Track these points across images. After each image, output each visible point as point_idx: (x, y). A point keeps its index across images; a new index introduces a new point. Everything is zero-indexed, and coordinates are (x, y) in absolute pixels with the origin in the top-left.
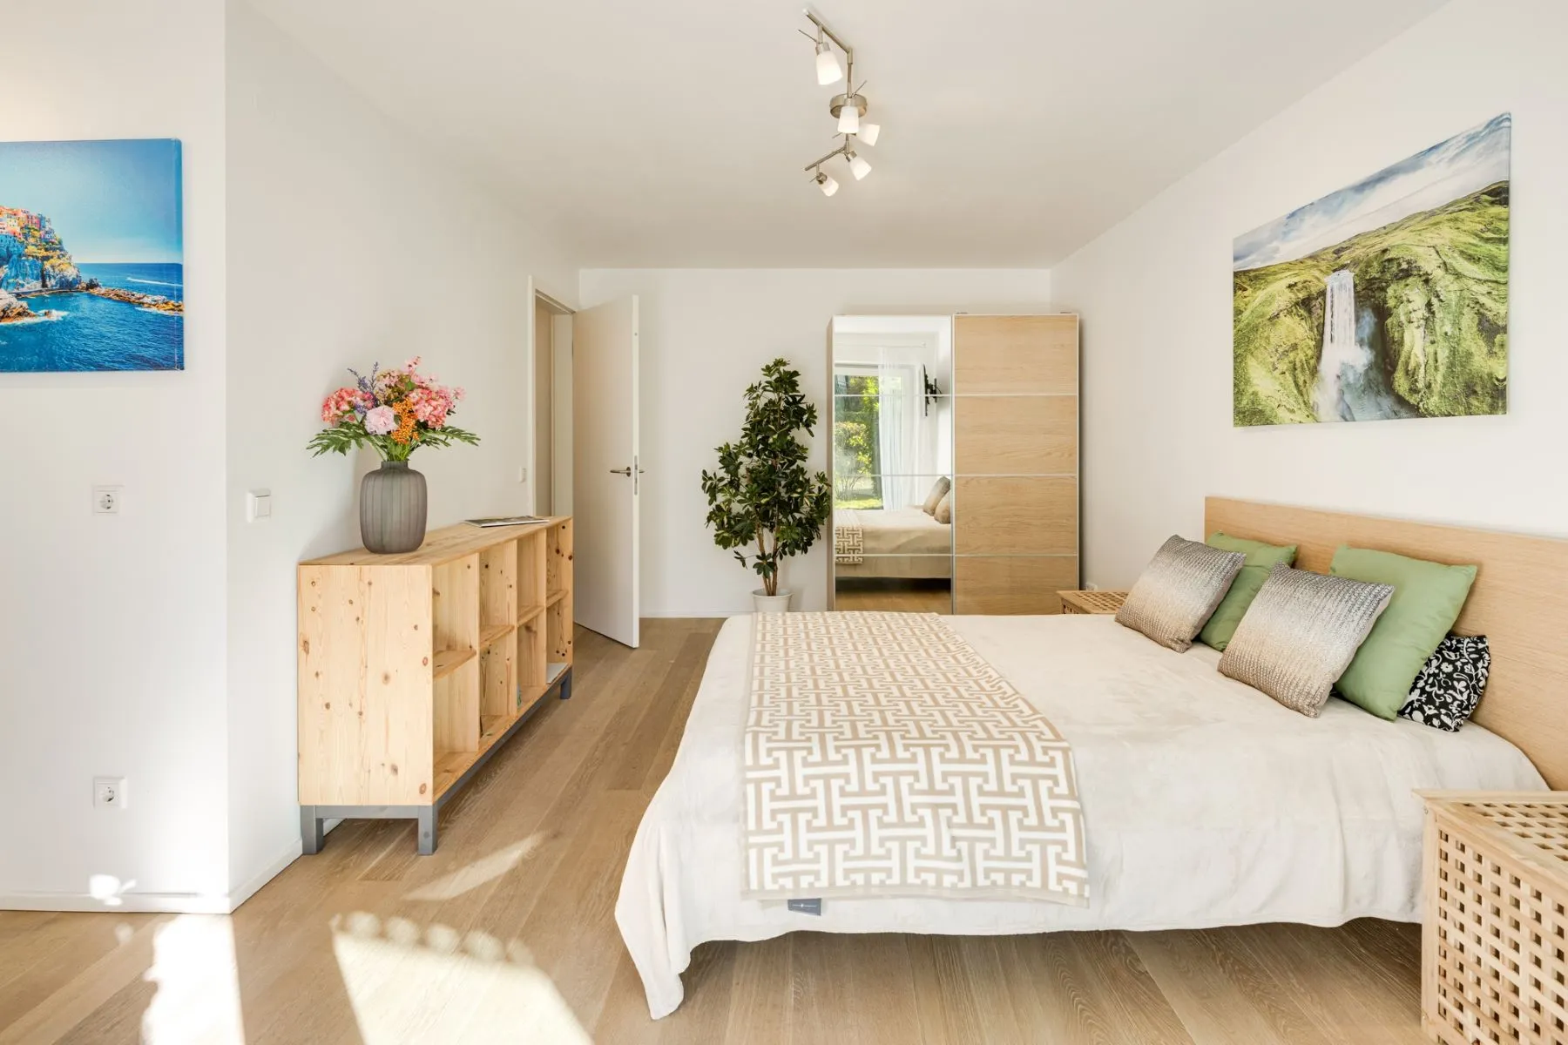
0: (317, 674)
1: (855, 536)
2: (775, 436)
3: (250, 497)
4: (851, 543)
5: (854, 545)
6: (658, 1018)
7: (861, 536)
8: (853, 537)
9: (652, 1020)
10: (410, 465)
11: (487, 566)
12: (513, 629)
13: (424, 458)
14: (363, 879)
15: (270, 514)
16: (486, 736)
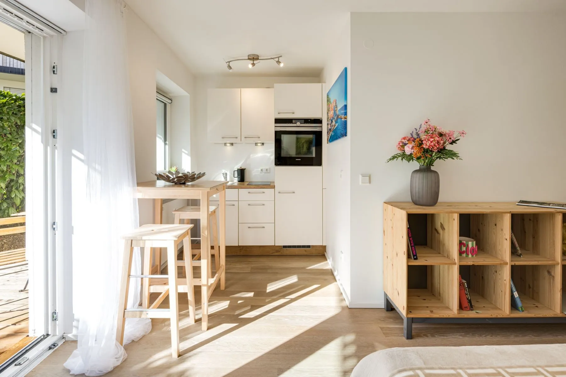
0: (386, 244)
3: (360, 176)
10: (432, 168)
11: (496, 225)
12: (507, 264)
13: (439, 165)
14: (380, 327)
15: (370, 182)
16: (474, 312)
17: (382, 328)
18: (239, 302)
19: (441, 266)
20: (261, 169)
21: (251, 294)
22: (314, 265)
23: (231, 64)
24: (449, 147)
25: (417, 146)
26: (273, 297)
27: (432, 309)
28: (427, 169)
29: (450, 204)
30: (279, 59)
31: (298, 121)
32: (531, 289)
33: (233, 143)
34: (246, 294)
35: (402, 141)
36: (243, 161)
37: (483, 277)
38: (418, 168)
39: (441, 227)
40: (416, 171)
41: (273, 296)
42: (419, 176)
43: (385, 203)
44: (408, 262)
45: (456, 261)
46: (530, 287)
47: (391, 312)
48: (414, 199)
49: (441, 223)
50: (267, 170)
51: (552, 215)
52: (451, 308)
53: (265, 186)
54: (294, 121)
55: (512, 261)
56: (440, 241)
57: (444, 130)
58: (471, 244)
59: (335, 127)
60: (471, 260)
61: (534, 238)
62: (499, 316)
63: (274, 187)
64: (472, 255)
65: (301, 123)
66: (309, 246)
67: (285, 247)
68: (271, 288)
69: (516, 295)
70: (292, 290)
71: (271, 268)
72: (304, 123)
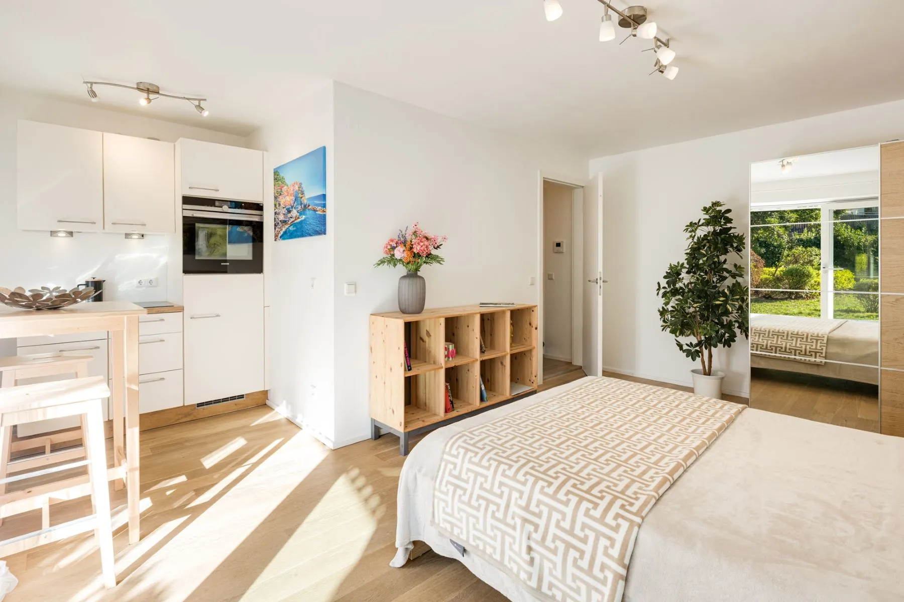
0: (374, 362)
1: (819, 341)
2: (705, 259)
3: (345, 285)
4: (814, 347)
5: (816, 349)
6: (392, 566)
7: (825, 342)
8: (817, 342)
9: (389, 566)
10: (419, 274)
11: (468, 326)
12: (477, 360)
13: (425, 271)
14: (376, 456)
15: (356, 292)
16: (455, 411)
17: (377, 456)
18: (168, 493)
19: (427, 374)
20: (139, 280)
21: (183, 478)
22: (258, 419)
23: (96, 88)
24: (434, 252)
25: (408, 250)
26: (222, 471)
27: (423, 419)
28: (413, 275)
29: (433, 311)
30: (199, 103)
31: (225, 204)
32: (489, 382)
33: (73, 231)
34: (169, 482)
35: (390, 243)
36: (98, 266)
37: (457, 380)
38: (406, 274)
39: (427, 334)
40: (404, 277)
41: (220, 469)
42: (406, 282)
43: (371, 315)
44: (405, 374)
45: (443, 365)
46: (488, 381)
47: (380, 439)
48: (403, 307)
49: (427, 330)
50: (150, 282)
51: (504, 312)
52: (438, 414)
53: (166, 309)
54: (217, 203)
55: (481, 357)
56: (425, 349)
57: (431, 235)
58: (451, 347)
59: (299, 220)
60: (452, 363)
61: (491, 335)
62: (473, 410)
63: (181, 309)
64: (452, 358)
65: (229, 208)
66: (241, 397)
67: (200, 405)
68: (209, 462)
69: (483, 388)
70: (246, 455)
71: (188, 440)
72: (235, 208)
